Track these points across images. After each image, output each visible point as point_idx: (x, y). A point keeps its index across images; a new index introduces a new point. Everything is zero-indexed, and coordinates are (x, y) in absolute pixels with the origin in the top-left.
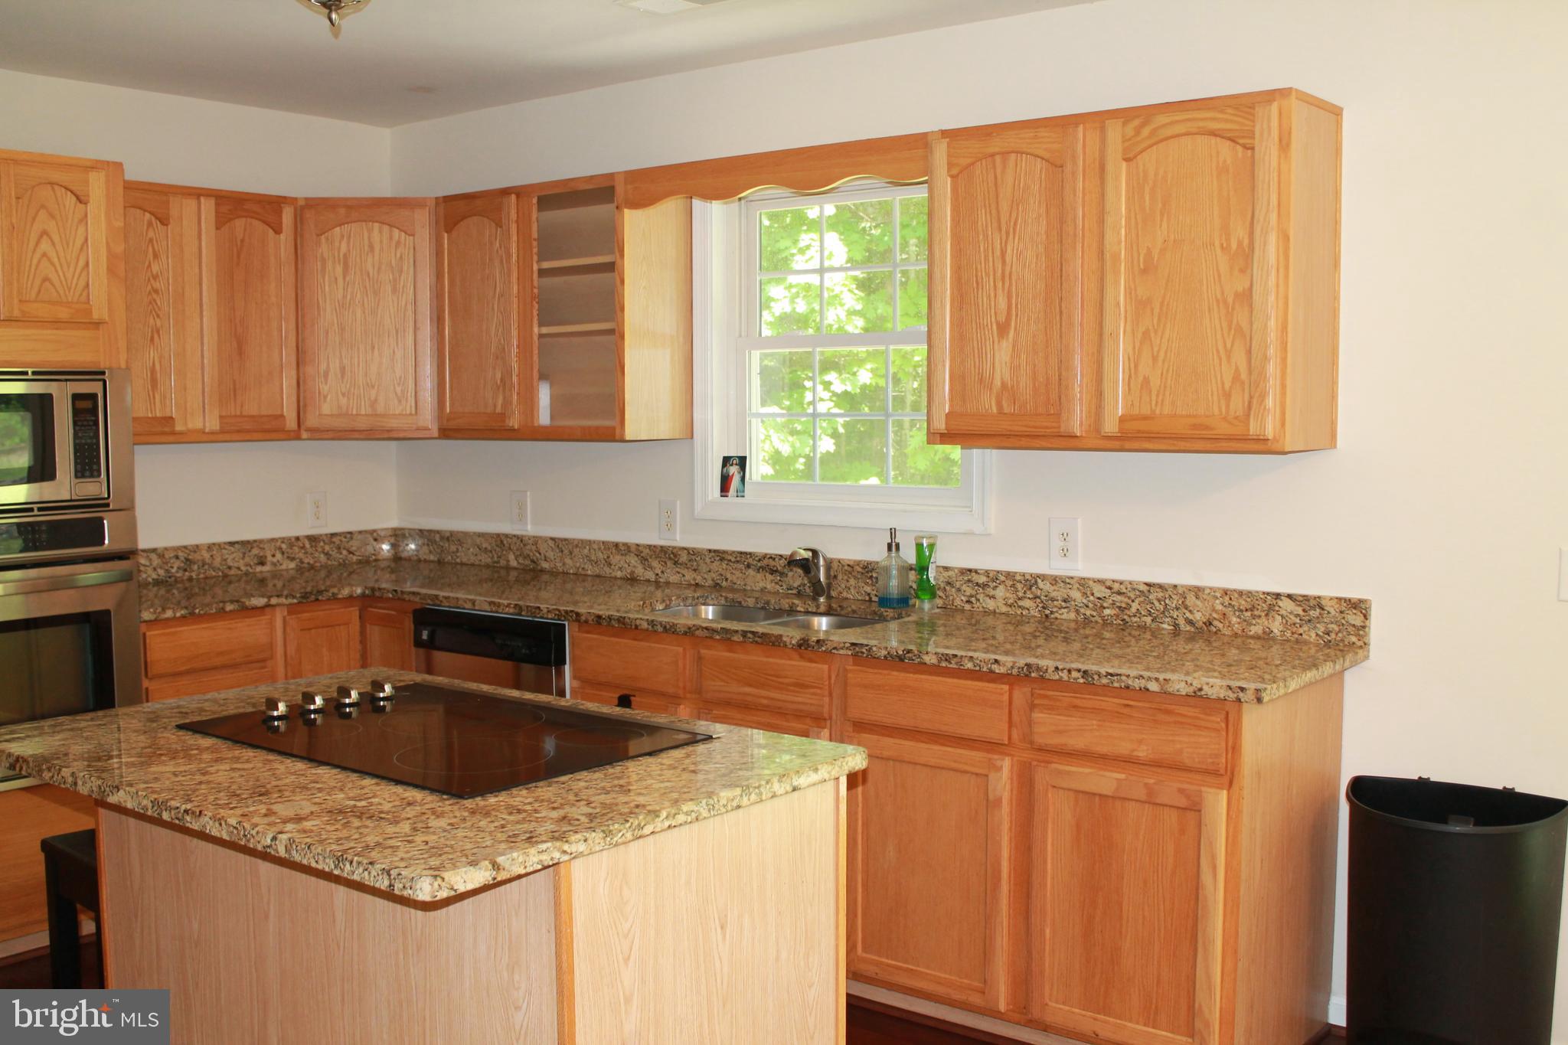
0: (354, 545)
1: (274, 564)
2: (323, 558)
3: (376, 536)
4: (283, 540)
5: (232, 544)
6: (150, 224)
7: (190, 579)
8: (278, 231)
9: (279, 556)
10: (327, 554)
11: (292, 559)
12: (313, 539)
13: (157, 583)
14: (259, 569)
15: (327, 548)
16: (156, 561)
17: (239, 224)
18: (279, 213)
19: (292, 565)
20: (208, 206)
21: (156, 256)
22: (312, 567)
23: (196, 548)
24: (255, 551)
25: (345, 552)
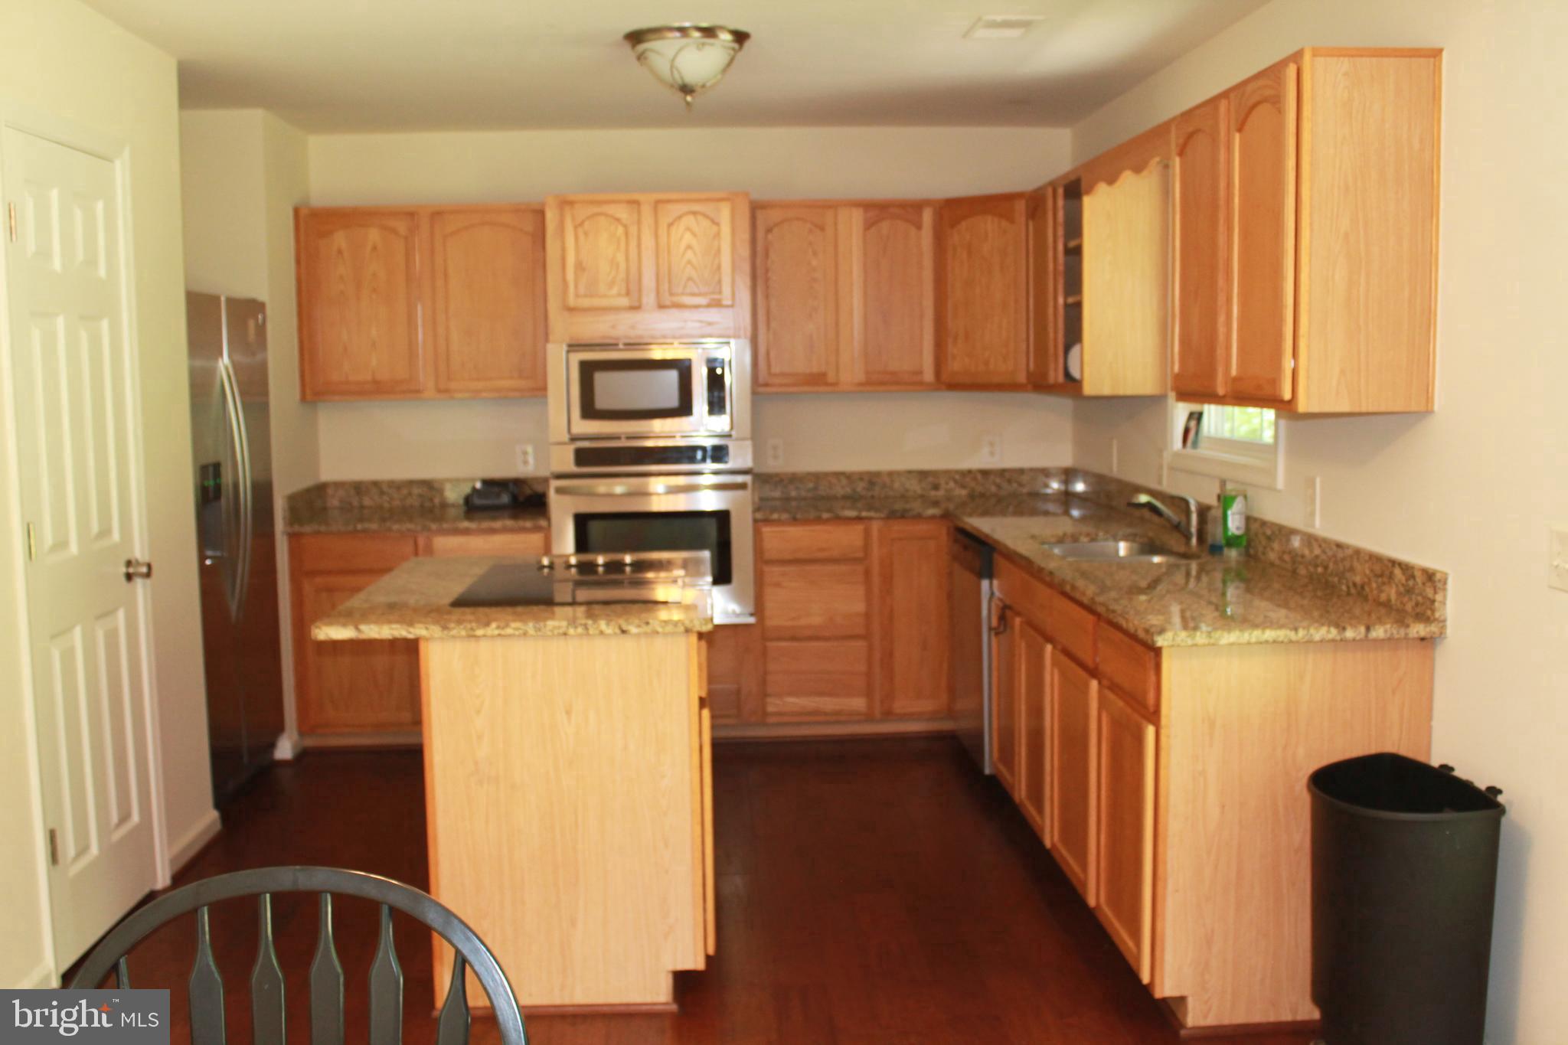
0: (1025, 478)
1: (946, 490)
2: (993, 489)
3: (1046, 473)
4: (957, 472)
5: (910, 472)
6: (811, 231)
7: (873, 497)
8: (919, 227)
9: (952, 484)
10: (999, 486)
11: (963, 487)
12: (985, 473)
13: (845, 498)
14: (933, 493)
15: (998, 480)
16: (844, 481)
17: (885, 226)
18: (920, 215)
19: (964, 492)
20: (857, 217)
21: (815, 254)
22: (982, 495)
23: (878, 474)
24: (930, 479)
25: (1015, 485)
